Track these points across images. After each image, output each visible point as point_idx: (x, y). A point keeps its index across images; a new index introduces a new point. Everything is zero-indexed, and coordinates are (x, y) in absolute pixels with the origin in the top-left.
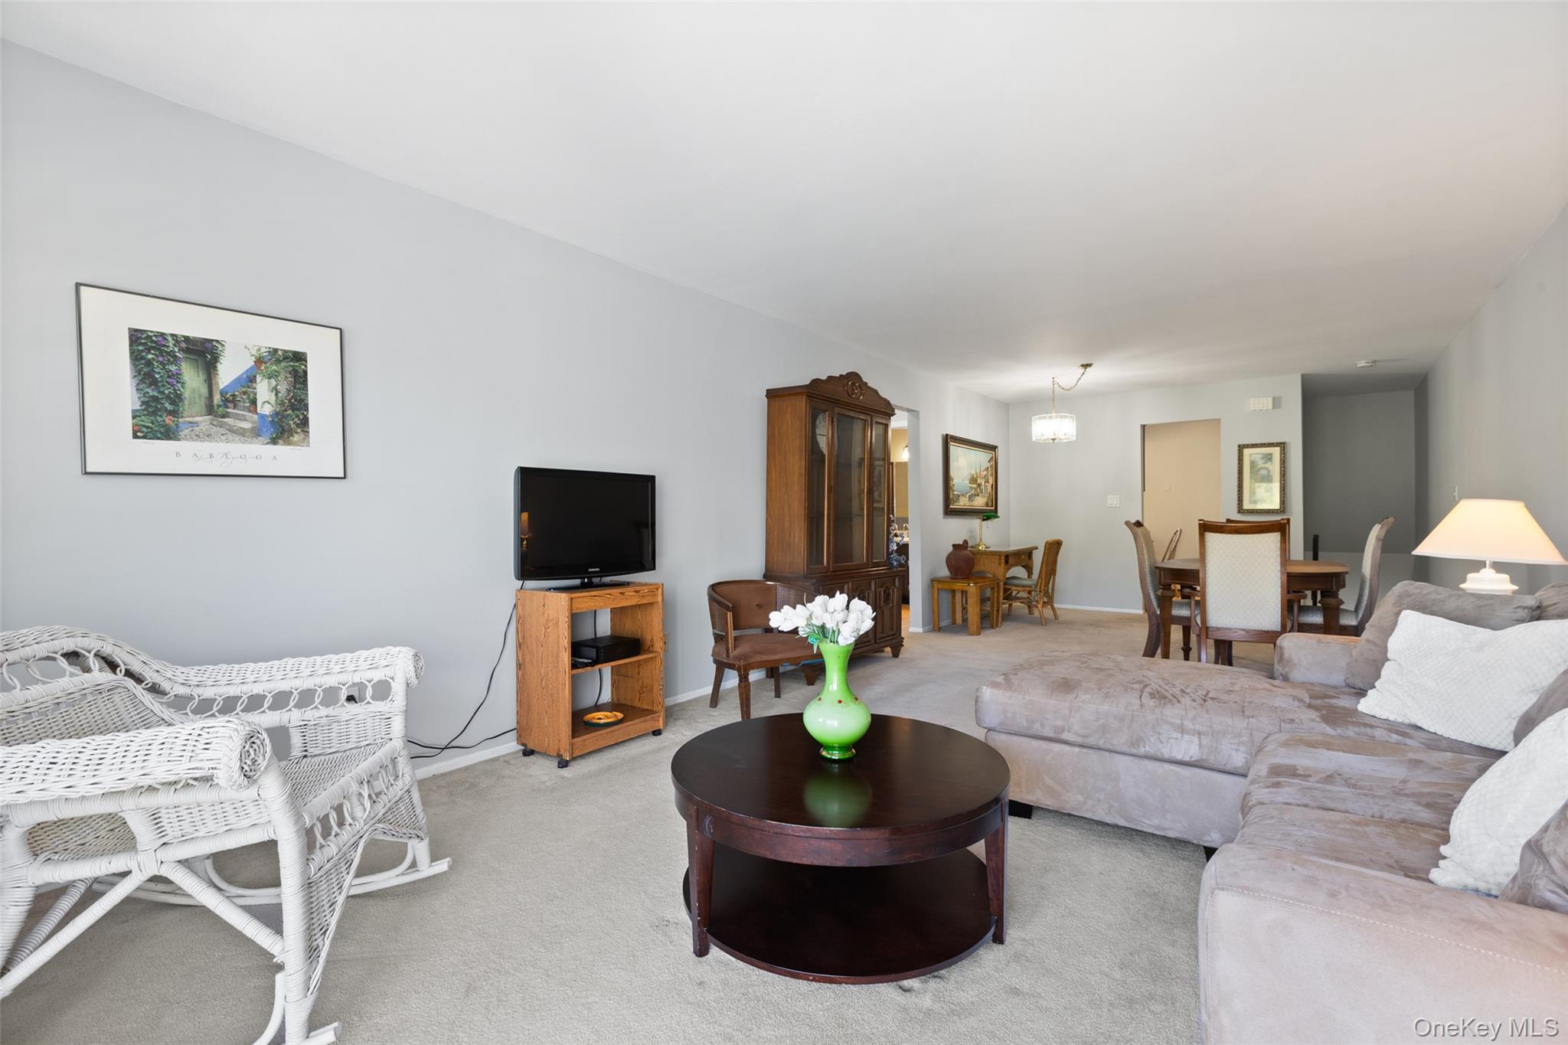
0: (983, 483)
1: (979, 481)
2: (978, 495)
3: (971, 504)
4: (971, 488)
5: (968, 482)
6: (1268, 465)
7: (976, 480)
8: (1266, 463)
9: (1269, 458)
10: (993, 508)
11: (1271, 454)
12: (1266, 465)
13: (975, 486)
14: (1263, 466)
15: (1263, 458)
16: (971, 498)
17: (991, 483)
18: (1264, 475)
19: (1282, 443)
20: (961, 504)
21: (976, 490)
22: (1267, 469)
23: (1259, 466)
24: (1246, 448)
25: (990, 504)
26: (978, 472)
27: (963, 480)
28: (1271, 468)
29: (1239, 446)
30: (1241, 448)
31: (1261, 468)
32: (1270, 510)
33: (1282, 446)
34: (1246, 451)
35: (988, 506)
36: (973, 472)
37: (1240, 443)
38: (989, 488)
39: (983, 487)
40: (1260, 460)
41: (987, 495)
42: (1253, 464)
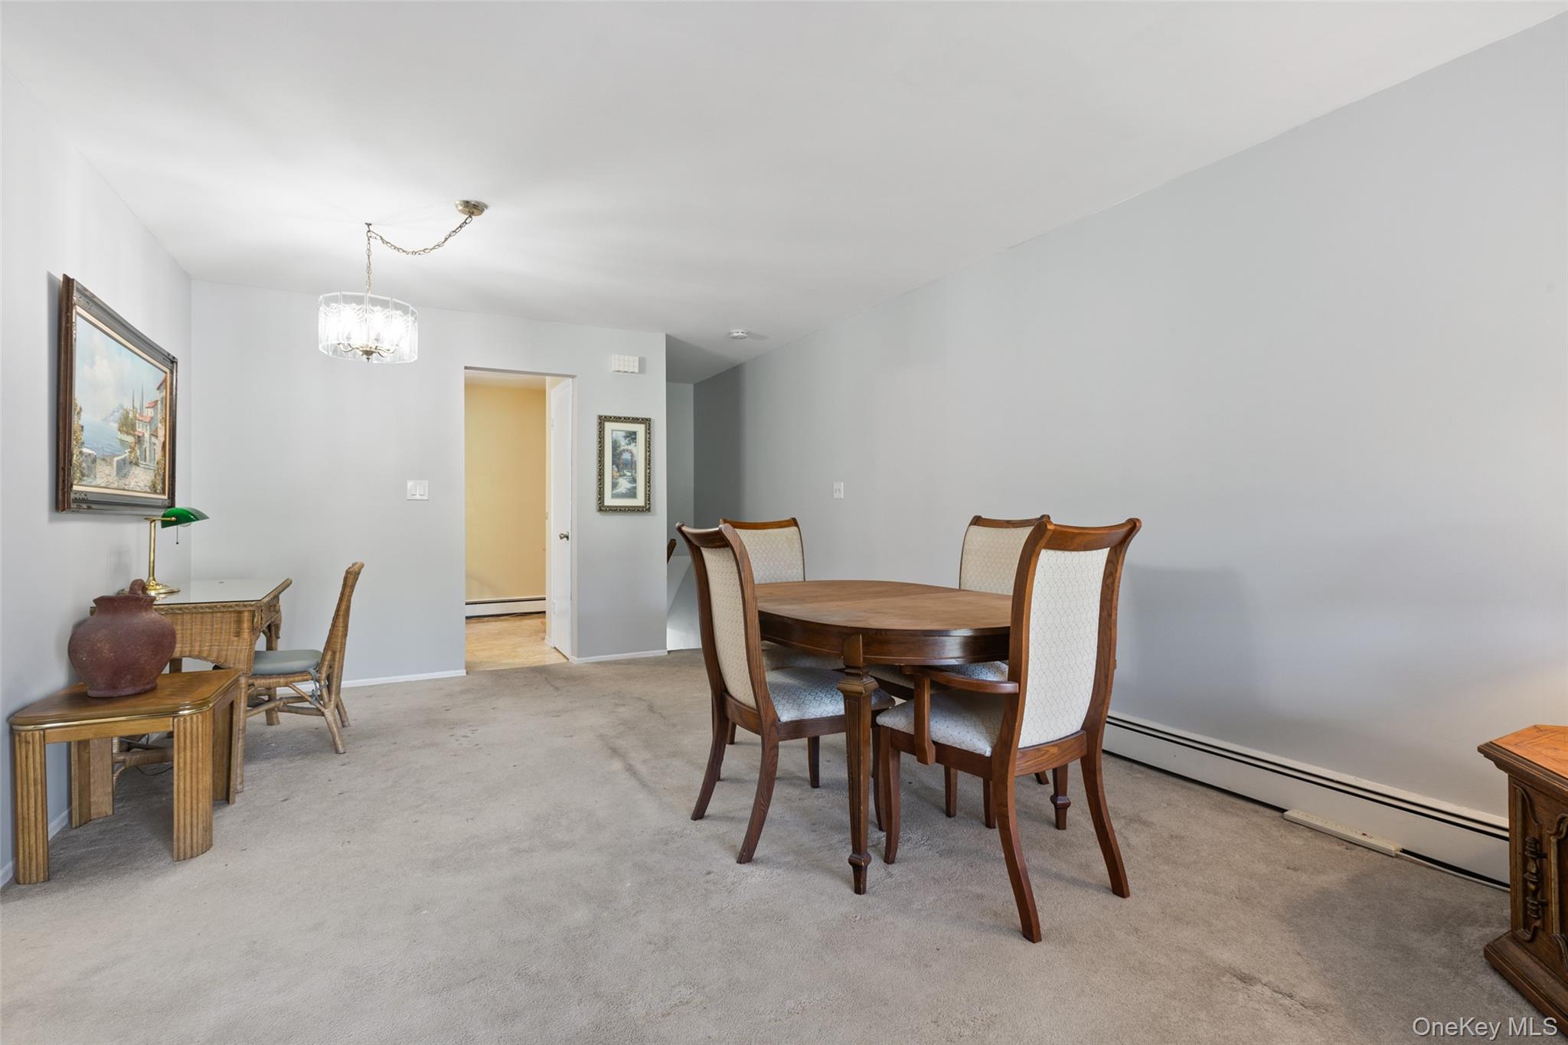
0: (147, 435)
1: (140, 429)
2: (137, 464)
3: (121, 483)
4: (122, 441)
5: (115, 426)
6: (632, 447)
7: (133, 426)
8: (629, 444)
9: (632, 436)
10: (166, 497)
11: (635, 433)
12: (629, 447)
13: (130, 439)
14: (626, 447)
15: (626, 437)
16: (123, 468)
17: (162, 439)
18: (627, 460)
19: (647, 420)
20: (99, 481)
21: (133, 450)
22: (631, 452)
23: (622, 448)
24: (609, 421)
25: (159, 487)
26: (137, 405)
27: (105, 419)
28: (634, 450)
29: (600, 417)
30: (603, 420)
31: (624, 450)
32: (635, 507)
33: (646, 422)
34: (609, 426)
35: (155, 492)
36: (128, 406)
37: (601, 414)
38: (159, 448)
39: (146, 445)
40: (623, 439)
41: (153, 465)
42: (615, 445)
